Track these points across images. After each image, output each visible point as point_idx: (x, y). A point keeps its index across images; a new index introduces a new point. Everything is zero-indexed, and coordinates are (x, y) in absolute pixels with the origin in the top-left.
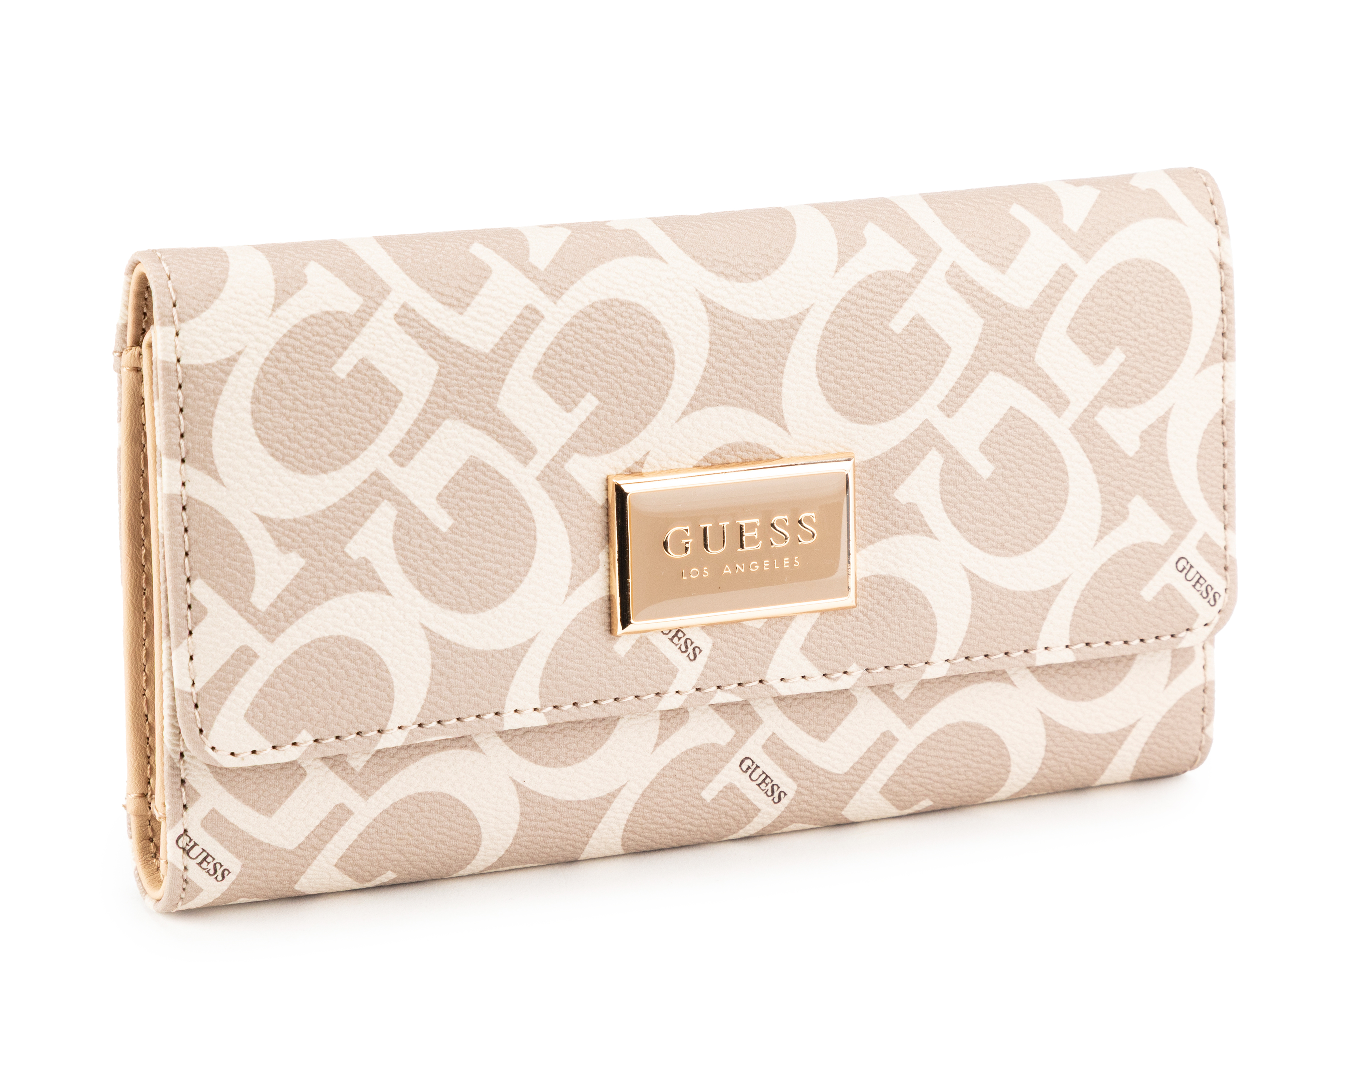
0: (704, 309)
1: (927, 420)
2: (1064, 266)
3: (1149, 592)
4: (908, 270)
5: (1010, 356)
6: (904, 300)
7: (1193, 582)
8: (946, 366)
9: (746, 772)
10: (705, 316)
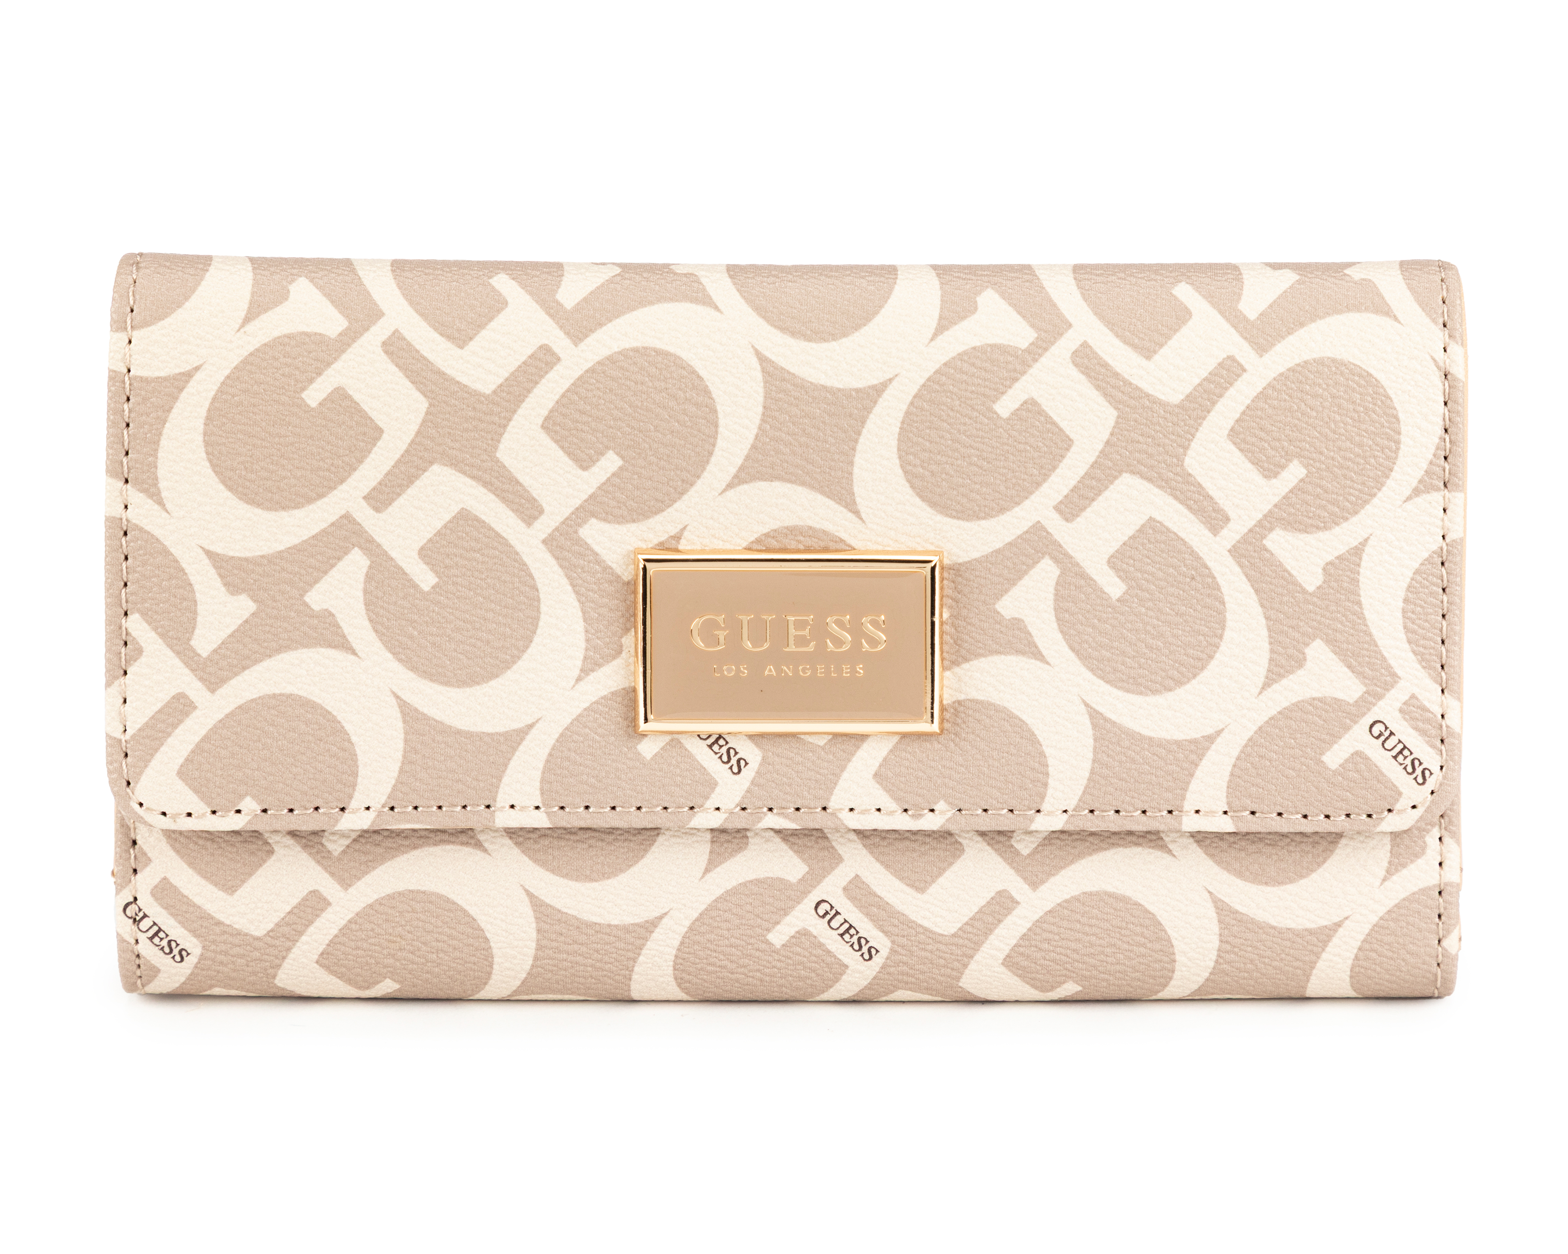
0: (759, 367)
1: (1039, 522)
2: (1231, 358)
3: (1334, 758)
4: (1024, 345)
5: (1151, 456)
6: (1016, 380)
7: (1394, 752)
8: (1065, 461)
9: (823, 916)
10: (759, 375)
